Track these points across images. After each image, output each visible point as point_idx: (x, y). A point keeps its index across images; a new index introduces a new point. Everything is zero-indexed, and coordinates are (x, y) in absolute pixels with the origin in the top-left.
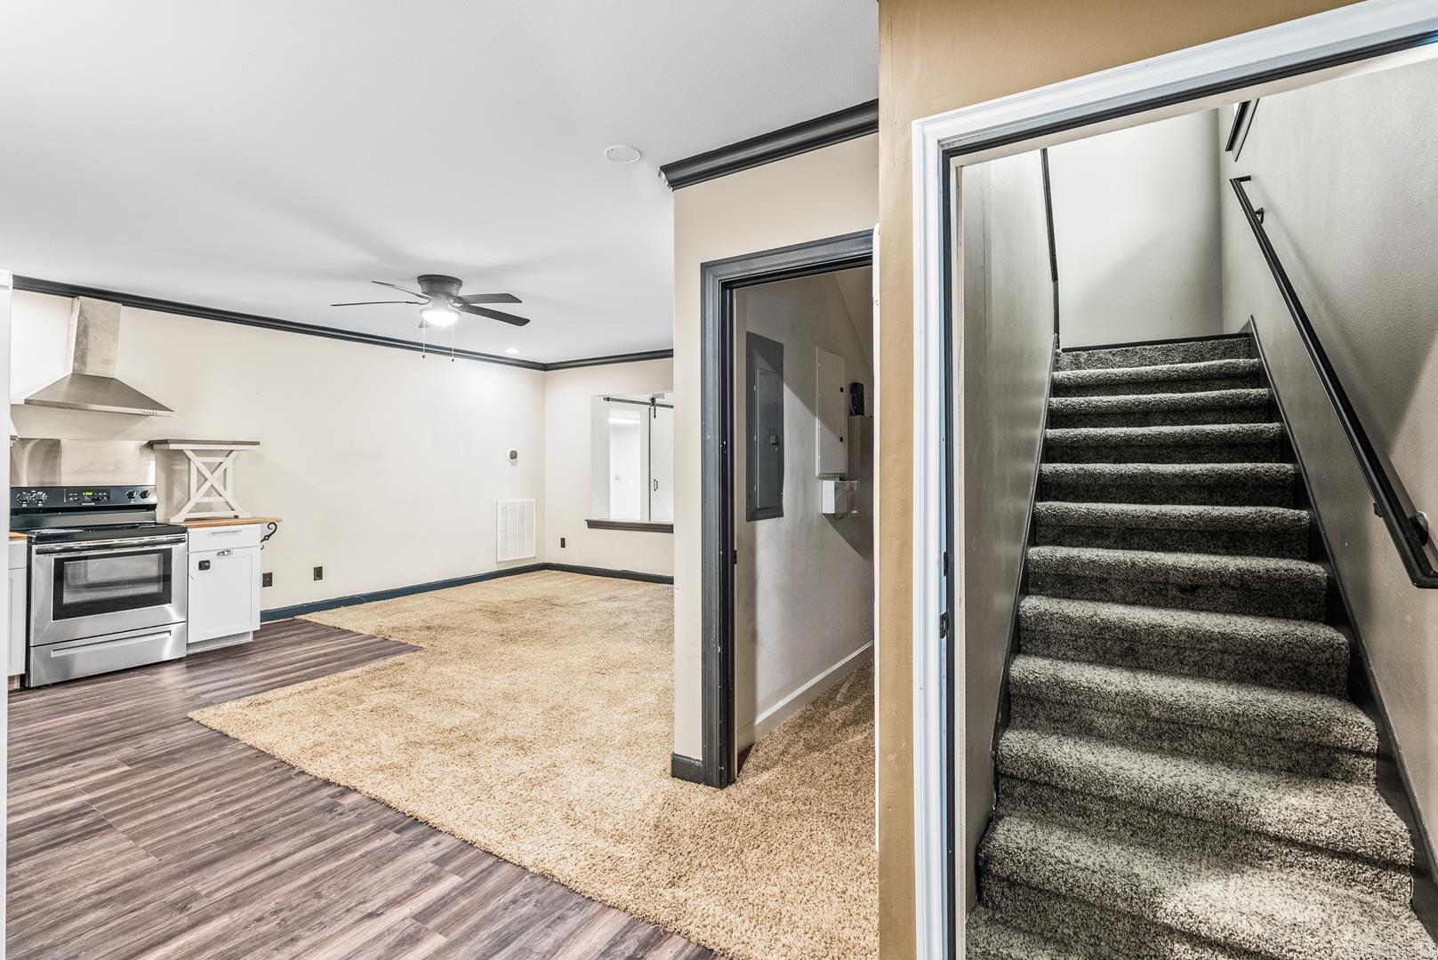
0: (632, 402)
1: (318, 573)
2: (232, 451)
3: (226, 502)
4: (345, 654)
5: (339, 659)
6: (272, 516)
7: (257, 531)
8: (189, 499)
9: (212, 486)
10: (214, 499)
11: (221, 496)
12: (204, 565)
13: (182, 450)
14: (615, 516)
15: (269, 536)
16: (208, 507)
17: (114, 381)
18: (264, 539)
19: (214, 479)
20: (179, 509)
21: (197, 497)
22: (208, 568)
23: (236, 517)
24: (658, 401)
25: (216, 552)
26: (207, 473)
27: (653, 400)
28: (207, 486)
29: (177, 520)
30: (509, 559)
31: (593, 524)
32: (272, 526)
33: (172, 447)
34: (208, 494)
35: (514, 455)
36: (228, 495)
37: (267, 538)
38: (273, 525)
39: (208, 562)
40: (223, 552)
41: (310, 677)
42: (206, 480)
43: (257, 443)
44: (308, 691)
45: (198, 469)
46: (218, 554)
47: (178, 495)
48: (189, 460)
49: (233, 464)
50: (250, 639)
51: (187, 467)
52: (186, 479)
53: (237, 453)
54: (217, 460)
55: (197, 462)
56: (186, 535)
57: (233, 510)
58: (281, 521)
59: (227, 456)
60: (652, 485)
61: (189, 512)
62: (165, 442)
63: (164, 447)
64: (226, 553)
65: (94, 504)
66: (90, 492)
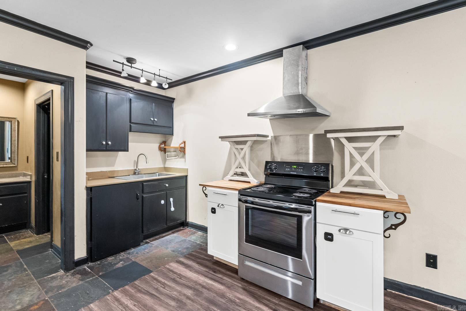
8: (345, 177)
9: (361, 167)
11: (370, 176)
13: (338, 138)
15: (397, 225)
19: (361, 161)
21: (349, 176)
23: (384, 197)
26: (357, 156)
28: (356, 167)
32: (401, 217)
36: (375, 176)
37: (394, 227)
38: (401, 214)
42: (357, 162)
43: (400, 128)
45: (350, 153)
46: (340, 231)
48: (344, 146)
54: (366, 145)
55: (349, 147)
57: (382, 190)
61: (344, 186)
64: (348, 232)
65: (296, 173)
66: (295, 166)
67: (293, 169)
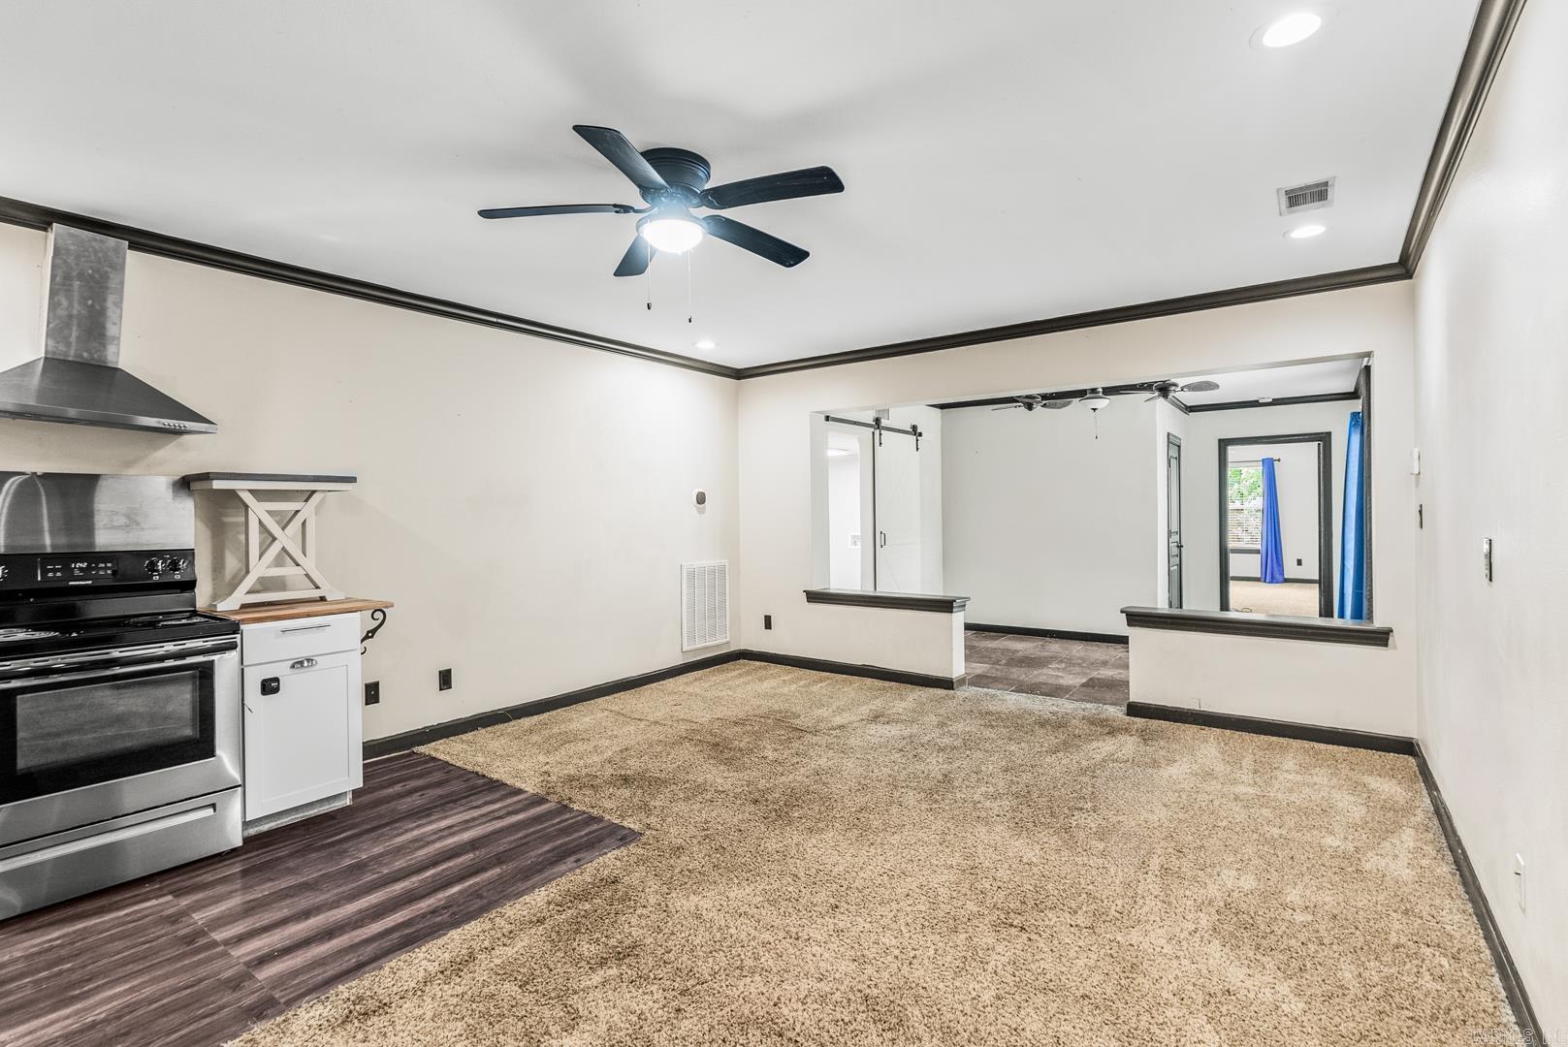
0: (855, 423)
1: (445, 679)
2: (314, 492)
3: (307, 575)
4: (505, 843)
5: (499, 860)
6: (378, 596)
7: (354, 624)
8: (248, 572)
9: (284, 549)
10: (288, 571)
11: (298, 565)
12: (269, 687)
13: (234, 491)
14: (836, 586)
15: (374, 631)
16: (279, 584)
17: (119, 373)
18: (366, 637)
19: (287, 539)
20: (233, 586)
21: (260, 568)
22: (276, 690)
23: (323, 599)
24: (884, 423)
25: (291, 662)
26: (275, 529)
27: (877, 421)
28: (274, 550)
29: (226, 606)
30: (698, 646)
31: (814, 597)
32: (379, 615)
33: (217, 485)
34: (278, 562)
35: (701, 499)
36: (309, 563)
37: (370, 634)
38: (380, 612)
39: (276, 680)
40: (301, 663)
41: (457, 915)
42: (274, 539)
43: (352, 480)
44: (458, 967)
45: (260, 522)
46: (293, 667)
47: (232, 563)
48: (247, 507)
49: (316, 514)
50: (348, 801)
51: (243, 519)
52: (242, 537)
53: (321, 495)
54: (289, 506)
55: (259, 510)
56: (239, 636)
57: (318, 588)
58: (392, 606)
59: (306, 501)
60: (877, 539)
61: (248, 593)
62: (206, 477)
63: (203, 485)
64: (306, 664)
65: (90, 582)
66: (83, 562)
67: (77, 573)
